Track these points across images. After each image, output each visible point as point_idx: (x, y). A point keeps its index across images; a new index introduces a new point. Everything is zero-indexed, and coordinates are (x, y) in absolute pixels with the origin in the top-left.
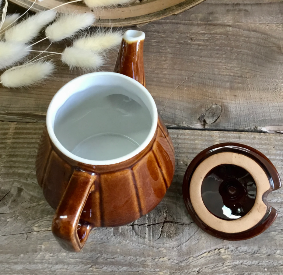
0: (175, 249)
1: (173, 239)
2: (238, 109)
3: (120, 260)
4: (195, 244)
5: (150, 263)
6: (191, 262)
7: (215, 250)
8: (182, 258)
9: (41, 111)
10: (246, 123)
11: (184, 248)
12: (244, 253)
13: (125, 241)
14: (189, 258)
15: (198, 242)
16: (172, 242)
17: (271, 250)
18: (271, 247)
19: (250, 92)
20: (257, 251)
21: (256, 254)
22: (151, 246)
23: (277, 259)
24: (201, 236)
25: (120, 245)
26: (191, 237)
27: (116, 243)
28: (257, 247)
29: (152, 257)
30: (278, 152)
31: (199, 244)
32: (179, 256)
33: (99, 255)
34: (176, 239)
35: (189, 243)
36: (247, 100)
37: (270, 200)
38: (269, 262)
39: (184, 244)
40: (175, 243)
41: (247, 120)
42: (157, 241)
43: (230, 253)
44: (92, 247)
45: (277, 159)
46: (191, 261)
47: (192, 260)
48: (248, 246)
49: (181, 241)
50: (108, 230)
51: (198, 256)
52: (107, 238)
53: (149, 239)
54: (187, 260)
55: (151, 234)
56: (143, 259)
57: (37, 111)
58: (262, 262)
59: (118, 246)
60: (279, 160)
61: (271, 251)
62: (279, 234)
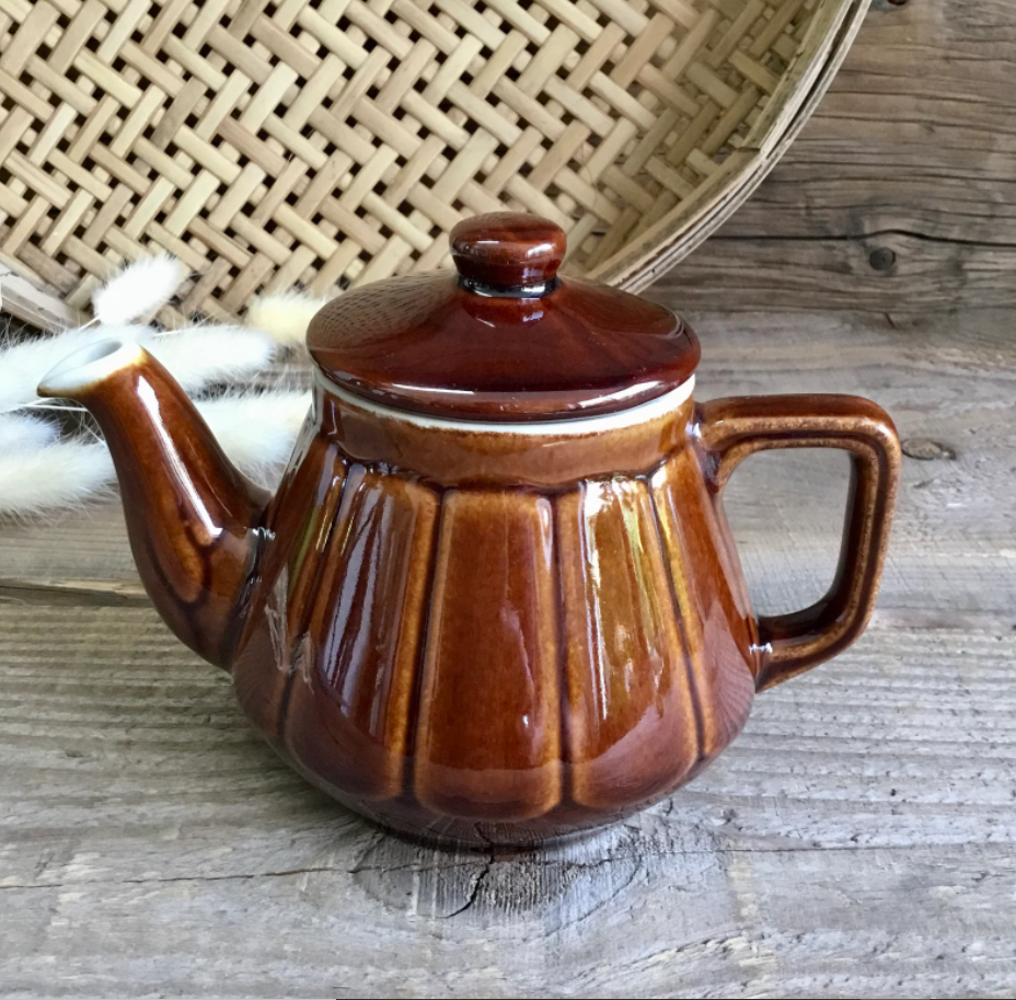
0: (533, 944)
1: (526, 913)
2: (754, 570)
3: (292, 978)
4: (620, 926)
5: (424, 987)
6: (604, 982)
7: (705, 942)
8: (566, 971)
9: (53, 575)
10: (786, 602)
11: (572, 938)
12: (830, 952)
13: (320, 917)
14: (593, 969)
15: (630, 917)
16: (520, 921)
17: (945, 941)
18: (944, 931)
19: (791, 534)
20: (885, 944)
21: (885, 955)
22: (430, 933)
23: (976, 969)
24: (643, 901)
25: (298, 931)
26: (602, 903)
27: (281, 926)
28: (884, 932)
29: (432, 967)
30: (919, 671)
31: (634, 925)
32: (553, 965)
33: (201, 961)
34: (537, 911)
35: (594, 923)
36: (783, 550)
37: (914, 797)
38: (945, 977)
39: (573, 927)
40: (532, 924)
41: (792, 593)
42: (456, 916)
43: (770, 951)
44: (172, 940)
45: (917, 689)
46: (603, 978)
47: (609, 973)
48: (845, 931)
49: (558, 918)
50: (252, 887)
51: (635, 962)
52: (246, 910)
53: (423, 912)
54: (585, 976)
55: (434, 895)
56: (392, 973)
57: (38, 574)
58: (914, 979)
59: (288, 934)
60: (926, 691)
61: (945, 944)
62: (968, 893)
